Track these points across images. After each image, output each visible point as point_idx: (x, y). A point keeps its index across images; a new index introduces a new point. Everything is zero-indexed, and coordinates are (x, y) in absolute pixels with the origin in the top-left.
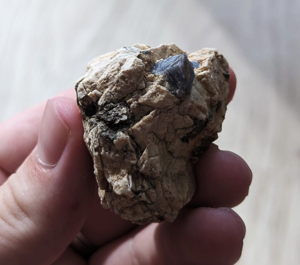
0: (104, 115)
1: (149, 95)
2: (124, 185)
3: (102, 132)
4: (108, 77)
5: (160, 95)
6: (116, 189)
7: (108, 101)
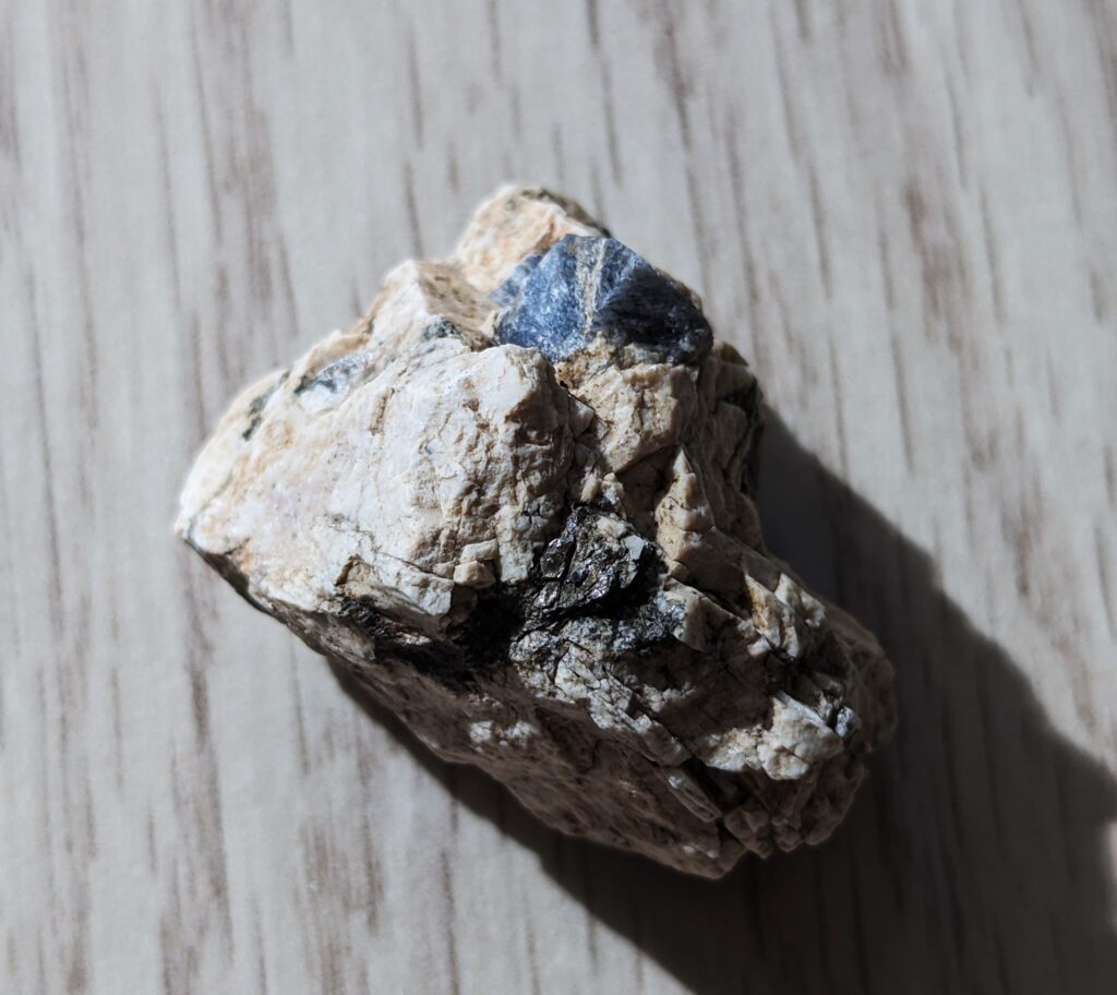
0: (564, 595)
1: (633, 422)
2: (800, 732)
3: (609, 645)
4: (473, 477)
5: (656, 395)
6: (780, 768)
7: (536, 544)
